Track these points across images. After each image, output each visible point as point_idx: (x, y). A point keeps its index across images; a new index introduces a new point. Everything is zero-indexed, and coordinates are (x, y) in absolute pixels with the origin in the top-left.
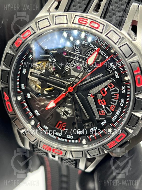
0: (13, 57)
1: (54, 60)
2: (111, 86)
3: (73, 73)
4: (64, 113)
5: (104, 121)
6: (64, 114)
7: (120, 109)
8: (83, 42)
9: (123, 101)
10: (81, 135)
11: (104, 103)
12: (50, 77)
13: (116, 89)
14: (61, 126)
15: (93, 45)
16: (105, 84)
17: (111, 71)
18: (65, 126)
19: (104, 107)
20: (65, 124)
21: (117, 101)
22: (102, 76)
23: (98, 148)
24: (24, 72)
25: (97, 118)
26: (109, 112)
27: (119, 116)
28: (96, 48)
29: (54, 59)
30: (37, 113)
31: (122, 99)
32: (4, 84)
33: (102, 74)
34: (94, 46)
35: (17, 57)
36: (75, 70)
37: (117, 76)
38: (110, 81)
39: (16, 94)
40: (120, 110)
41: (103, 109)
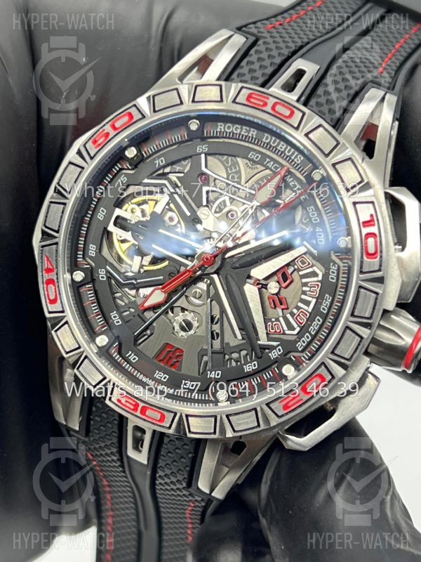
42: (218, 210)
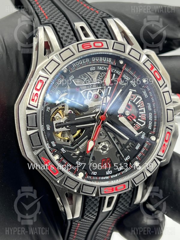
0: (36, 115)
2: (132, 97)
4: (102, 149)
5: (143, 134)
7: (150, 114)
8: (91, 69)
10: (130, 160)
11: (134, 117)
12: (76, 119)
13: (138, 98)
15: (100, 67)
18: (110, 162)
19: (135, 121)
20: (109, 159)
21: (144, 108)
22: (122, 92)
24: (48, 128)
25: (137, 134)
26: (142, 123)
27: (153, 121)
28: (104, 68)
30: (79, 163)
31: (148, 103)
32: (37, 149)
33: (121, 90)
34: (102, 67)
37: (134, 85)
38: (130, 93)
41: (136, 124)
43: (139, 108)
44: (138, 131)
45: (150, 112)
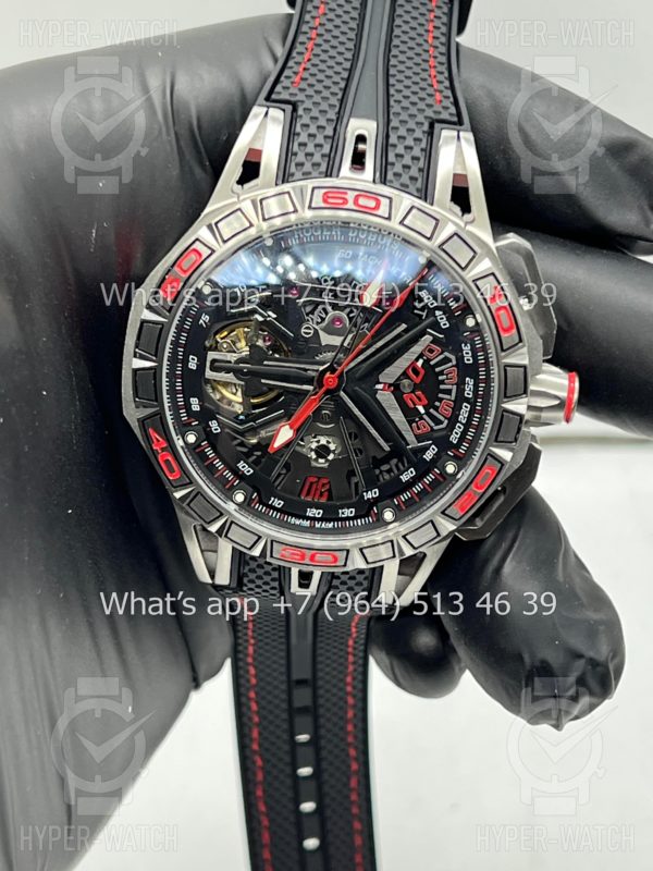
0: (162, 329)
1: (269, 316)
2: (431, 351)
3: (326, 339)
4: (316, 452)
5: (431, 448)
6: (319, 455)
7: (466, 407)
8: (340, 254)
9: (470, 382)
10: (375, 501)
11: (420, 400)
12: (265, 363)
13: (446, 357)
14: (316, 489)
15: (367, 256)
16: (417, 349)
17: (424, 314)
18: (327, 487)
19: (422, 410)
20: (325, 481)
21: (455, 386)
22: (406, 331)
23: (432, 522)
24: (193, 365)
25: (413, 443)
26: (438, 422)
27: (468, 425)
28: (376, 261)
29: (270, 313)
30: (245, 468)
31: (467, 379)
32: (145, 407)
33: (404, 326)
34: (371, 257)
35: (173, 329)
36: (330, 331)
37: (444, 323)
38: (427, 338)
39: (183, 429)
40: (465, 409)
41: (422, 418)
42: (319, 320)
43: (443, 382)
44: (419, 438)
45: (467, 400)
